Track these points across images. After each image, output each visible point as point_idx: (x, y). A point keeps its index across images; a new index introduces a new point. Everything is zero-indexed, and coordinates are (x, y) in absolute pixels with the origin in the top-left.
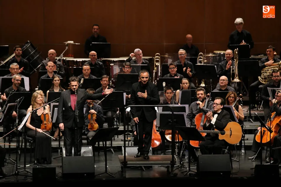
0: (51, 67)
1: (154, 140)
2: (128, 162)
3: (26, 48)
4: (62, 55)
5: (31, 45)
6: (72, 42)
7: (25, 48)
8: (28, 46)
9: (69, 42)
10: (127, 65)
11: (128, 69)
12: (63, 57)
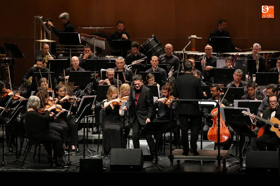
0: (155, 62)
1: (222, 135)
2: (175, 156)
3: (149, 42)
4: (184, 49)
5: (155, 39)
6: (195, 36)
7: (147, 42)
8: (151, 40)
9: (192, 36)
10: (229, 60)
11: (229, 64)
12: (185, 51)
